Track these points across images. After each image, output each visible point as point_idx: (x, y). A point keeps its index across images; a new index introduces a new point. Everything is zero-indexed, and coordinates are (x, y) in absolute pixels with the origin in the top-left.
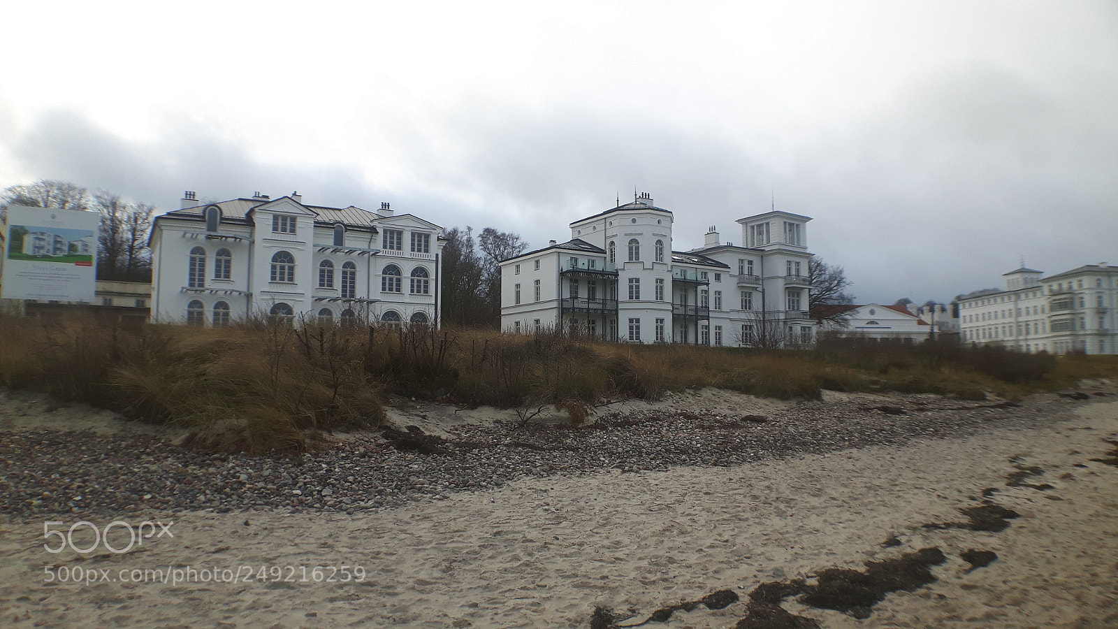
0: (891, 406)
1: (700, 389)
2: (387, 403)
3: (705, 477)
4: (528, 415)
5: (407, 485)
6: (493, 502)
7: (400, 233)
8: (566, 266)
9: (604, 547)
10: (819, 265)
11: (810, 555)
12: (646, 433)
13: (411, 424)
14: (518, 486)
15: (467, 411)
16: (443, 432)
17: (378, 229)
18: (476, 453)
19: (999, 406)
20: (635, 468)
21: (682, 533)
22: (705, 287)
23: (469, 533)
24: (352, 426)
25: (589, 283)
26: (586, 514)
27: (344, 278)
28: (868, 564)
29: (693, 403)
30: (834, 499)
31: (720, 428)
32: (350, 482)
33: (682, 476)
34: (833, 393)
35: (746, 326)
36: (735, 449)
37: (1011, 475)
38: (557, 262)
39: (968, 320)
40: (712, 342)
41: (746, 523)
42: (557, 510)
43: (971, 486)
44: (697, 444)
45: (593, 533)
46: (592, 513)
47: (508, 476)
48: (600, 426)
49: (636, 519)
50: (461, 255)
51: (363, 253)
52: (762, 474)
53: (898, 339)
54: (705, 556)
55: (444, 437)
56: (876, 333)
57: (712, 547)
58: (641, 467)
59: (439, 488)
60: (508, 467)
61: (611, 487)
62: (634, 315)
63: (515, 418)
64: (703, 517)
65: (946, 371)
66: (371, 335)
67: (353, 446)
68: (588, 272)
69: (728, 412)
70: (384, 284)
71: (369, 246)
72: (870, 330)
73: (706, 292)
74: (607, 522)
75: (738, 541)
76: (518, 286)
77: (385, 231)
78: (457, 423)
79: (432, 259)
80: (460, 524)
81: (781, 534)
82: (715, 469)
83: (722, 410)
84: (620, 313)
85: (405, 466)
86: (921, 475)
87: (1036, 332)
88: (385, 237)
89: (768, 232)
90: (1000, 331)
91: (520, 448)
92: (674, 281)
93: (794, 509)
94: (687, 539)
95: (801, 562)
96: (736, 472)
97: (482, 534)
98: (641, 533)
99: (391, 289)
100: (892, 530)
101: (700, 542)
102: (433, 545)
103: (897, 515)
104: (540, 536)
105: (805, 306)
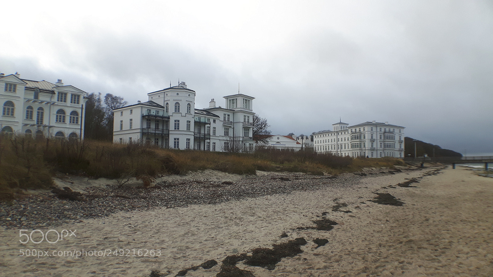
0: (285, 177)
1: (204, 170)
2: (54, 175)
3: (205, 209)
4: (123, 182)
5: (62, 216)
6: (104, 223)
7: (66, 94)
8: (145, 113)
9: (156, 243)
10: (257, 118)
11: (249, 242)
12: (179, 190)
13: (66, 186)
14: (117, 216)
15: (93, 180)
16: (81, 190)
17: (55, 92)
18: (97, 200)
19: (328, 178)
20: (173, 206)
21: (193, 235)
22: (209, 125)
23: (92, 238)
24: (36, 187)
25: (156, 121)
26: (149, 228)
27: (38, 115)
28: (274, 245)
29: (201, 176)
30: (260, 217)
31: (212, 187)
32: (35, 214)
33: (194, 209)
34: (261, 172)
35: (226, 143)
36: (218, 196)
37: (334, 207)
38: (141, 111)
39: (317, 143)
40: (211, 149)
41: (222, 229)
42: (135, 226)
43: (318, 211)
44: (202, 194)
45: (152, 237)
46: (152, 227)
47: (112, 211)
48: (158, 187)
49: (172, 229)
50: (95, 106)
51: (48, 103)
52: (229, 207)
53: (288, 150)
54: (203, 245)
55: (82, 192)
56: (279, 147)
57: (206, 240)
58: (176, 206)
59: (78, 217)
60: (112, 207)
61: (161, 215)
62: (177, 137)
63: (116, 183)
64: (203, 227)
65: (307, 163)
66: (48, 143)
67: (37, 196)
68: (156, 116)
69: (216, 180)
70: (57, 118)
71: (51, 100)
72: (276, 146)
73: (209, 127)
74: (158, 231)
75: (218, 237)
76: (122, 121)
77: (59, 93)
78: (88, 186)
79: (81, 107)
80: (88, 234)
81: (237, 233)
82: (209, 205)
83: (214, 179)
84: (170, 136)
85: (62, 206)
86: (296, 206)
87: (345, 148)
88: (58, 96)
89: (236, 102)
90: (330, 147)
91: (118, 198)
92: (195, 122)
93: (243, 222)
94: (195, 237)
95: (245, 246)
96: (219, 207)
97: (98, 238)
98: (174, 236)
99: (60, 121)
100: (284, 230)
101: (201, 239)
102: (74, 244)
103: (286, 224)
104: (126, 239)
105: (251, 135)
